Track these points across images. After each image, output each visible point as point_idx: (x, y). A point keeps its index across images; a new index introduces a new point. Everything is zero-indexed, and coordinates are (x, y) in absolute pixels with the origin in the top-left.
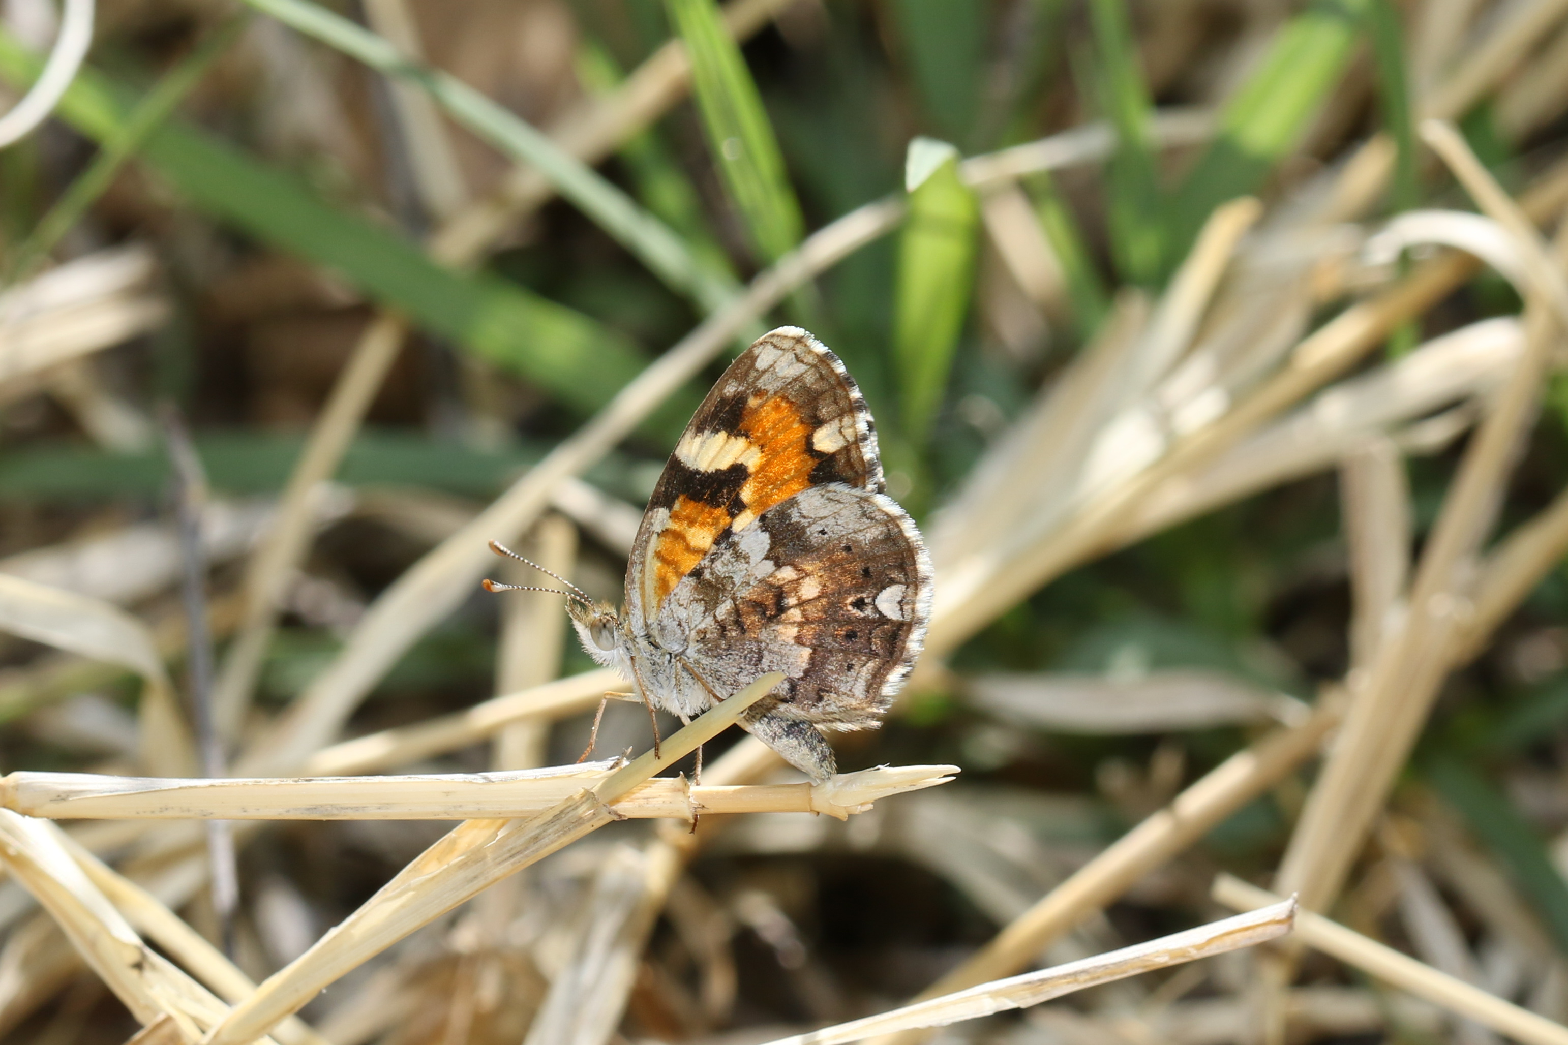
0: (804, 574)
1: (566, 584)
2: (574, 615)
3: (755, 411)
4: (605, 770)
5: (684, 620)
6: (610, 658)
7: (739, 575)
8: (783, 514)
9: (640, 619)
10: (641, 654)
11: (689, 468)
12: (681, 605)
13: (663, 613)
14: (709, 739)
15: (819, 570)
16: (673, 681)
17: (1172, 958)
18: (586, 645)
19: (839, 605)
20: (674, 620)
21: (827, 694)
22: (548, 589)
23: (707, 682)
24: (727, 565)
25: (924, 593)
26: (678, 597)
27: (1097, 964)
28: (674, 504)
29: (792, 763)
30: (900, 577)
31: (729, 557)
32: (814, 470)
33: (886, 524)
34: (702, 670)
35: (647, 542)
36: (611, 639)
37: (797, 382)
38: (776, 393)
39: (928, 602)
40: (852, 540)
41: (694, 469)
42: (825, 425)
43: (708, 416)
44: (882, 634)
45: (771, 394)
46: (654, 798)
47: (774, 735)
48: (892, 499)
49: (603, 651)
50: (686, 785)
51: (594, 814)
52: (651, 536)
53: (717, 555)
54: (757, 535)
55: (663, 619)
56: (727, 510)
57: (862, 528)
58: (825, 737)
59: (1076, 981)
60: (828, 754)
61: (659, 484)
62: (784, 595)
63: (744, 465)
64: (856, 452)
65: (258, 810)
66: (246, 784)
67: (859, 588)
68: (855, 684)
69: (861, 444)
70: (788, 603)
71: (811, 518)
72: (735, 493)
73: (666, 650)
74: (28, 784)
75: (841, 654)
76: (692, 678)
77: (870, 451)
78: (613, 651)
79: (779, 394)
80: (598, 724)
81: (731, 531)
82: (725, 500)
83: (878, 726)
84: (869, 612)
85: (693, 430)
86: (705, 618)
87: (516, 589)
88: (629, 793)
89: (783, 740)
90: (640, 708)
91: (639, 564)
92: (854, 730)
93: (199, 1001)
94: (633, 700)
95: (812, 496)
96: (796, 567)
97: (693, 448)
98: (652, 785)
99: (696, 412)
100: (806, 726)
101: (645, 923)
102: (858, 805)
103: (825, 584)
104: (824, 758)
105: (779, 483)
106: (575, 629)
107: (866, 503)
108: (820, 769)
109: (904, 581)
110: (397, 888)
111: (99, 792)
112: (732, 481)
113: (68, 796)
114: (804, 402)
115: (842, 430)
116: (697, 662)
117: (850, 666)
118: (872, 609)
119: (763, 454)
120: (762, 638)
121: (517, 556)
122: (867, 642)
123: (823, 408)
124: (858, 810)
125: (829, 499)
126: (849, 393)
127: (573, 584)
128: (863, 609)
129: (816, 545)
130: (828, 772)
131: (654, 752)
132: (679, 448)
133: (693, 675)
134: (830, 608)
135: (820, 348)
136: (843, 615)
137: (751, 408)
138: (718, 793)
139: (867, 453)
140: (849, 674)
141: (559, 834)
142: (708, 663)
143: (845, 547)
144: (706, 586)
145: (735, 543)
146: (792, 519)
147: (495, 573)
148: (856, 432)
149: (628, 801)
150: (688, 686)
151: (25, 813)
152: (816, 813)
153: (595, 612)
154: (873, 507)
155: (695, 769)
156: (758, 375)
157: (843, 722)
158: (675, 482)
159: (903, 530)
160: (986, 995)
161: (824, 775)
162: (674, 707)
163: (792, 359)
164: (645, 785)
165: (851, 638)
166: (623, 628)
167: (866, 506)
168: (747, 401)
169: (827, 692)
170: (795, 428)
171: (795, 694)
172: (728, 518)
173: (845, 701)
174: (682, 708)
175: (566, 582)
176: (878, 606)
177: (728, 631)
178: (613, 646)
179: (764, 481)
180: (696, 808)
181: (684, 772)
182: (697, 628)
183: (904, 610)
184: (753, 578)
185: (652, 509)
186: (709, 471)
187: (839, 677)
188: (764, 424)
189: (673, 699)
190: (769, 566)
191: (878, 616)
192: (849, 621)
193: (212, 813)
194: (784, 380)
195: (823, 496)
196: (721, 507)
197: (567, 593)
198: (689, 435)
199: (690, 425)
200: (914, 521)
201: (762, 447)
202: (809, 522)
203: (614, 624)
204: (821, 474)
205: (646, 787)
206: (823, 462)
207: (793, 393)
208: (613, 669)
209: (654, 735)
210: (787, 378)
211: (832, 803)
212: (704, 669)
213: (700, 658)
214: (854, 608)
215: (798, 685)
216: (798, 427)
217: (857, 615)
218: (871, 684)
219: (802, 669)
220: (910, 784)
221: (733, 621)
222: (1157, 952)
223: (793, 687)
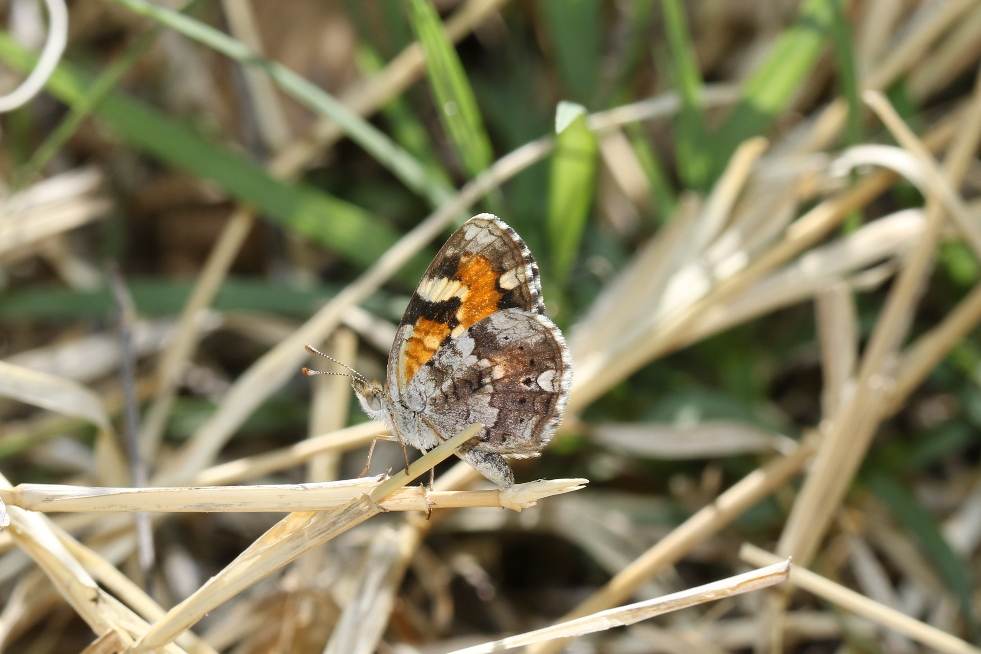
0: (495, 364)
1: (352, 371)
2: (356, 389)
3: (465, 265)
4: (375, 482)
5: (423, 392)
6: (378, 415)
7: (456, 363)
8: (482, 327)
9: (396, 391)
10: (397, 413)
11: (425, 300)
12: (421, 383)
13: (410, 387)
14: (438, 463)
15: (504, 361)
16: (416, 429)
17: (716, 595)
18: (364, 407)
19: (516, 383)
20: (417, 391)
21: (509, 437)
22: (341, 373)
23: (436, 429)
24: (449, 359)
25: (567, 375)
26: (419, 378)
27: (671, 599)
28: (416, 322)
29: (488, 477)
30: (552, 366)
31: (450, 353)
32: (500, 300)
33: (544, 333)
34: (434, 422)
35: (400, 345)
36: (379, 404)
37: (490, 247)
38: (477, 254)
39: (569, 381)
40: (524, 343)
41: (428, 301)
42: (507, 272)
43: (436, 268)
44: (541, 400)
45: (474, 255)
46: (405, 499)
47: (477, 461)
48: (548, 318)
49: (374, 411)
50: (424, 491)
51: (369, 508)
52: (403, 341)
53: (443, 352)
54: (467, 340)
55: (411, 391)
56: (448, 325)
57: (530, 336)
58: (507, 462)
59: (659, 609)
60: (509, 472)
61: (407, 310)
62: (483, 376)
63: (458, 297)
64: (525, 288)
65: (167, 506)
66: (160, 491)
67: (528, 372)
68: (525, 431)
69: (528, 284)
70: (485, 381)
71: (499, 329)
72: (453, 314)
73: (412, 410)
74: (29, 491)
75: (517, 412)
76: (428, 426)
77: (534, 287)
78: (380, 411)
79: (479, 255)
80: (371, 454)
81: (451, 338)
82: (447, 319)
83: (539, 456)
84: (533, 386)
85: (428, 277)
86: (435, 390)
87: (323, 374)
88: (390, 496)
89: (482, 464)
90: (396, 445)
91: (395, 358)
92: (525, 458)
93: (132, 621)
94: (392, 440)
95: (500, 316)
96: (490, 360)
97: (428, 288)
98: (404, 491)
99: (429, 266)
100: (496, 456)
101: (399, 574)
102: (528, 503)
103: (507, 370)
104: (507, 475)
105: (479, 308)
106: (357, 398)
107: (532, 320)
108: (505, 481)
109: (554, 368)
110: (251, 553)
111: (72, 496)
112: (451, 307)
113: (53, 498)
114: (494, 259)
115: (517, 275)
116: (431, 417)
117: (522, 420)
118: (535, 385)
119: (470, 291)
120: (469, 403)
121: (322, 354)
122: (532, 405)
123: (506, 262)
124: (527, 506)
125: (510, 318)
126: (521, 253)
127: (356, 371)
128: (529, 385)
129: (502, 346)
130: (509, 483)
131: (405, 471)
132: (419, 288)
133: (428, 425)
134: (510, 384)
135: (504, 226)
136: (518, 389)
137: (463, 263)
138: (443, 496)
139: (532, 289)
140: (521, 425)
141: (348, 520)
142: (437, 418)
143: (519, 347)
144: (436, 371)
145: (453, 345)
146: (488, 330)
147: (308, 363)
148: (526, 277)
149: (389, 501)
150: (425, 431)
151: (27, 508)
152: (502, 507)
153: (369, 387)
154: (536, 323)
155: (429, 481)
156: (466, 243)
157: (518, 453)
158: (417, 309)
159: (555, 337)
160: (605, 618)
161: (507, 485)
162: (417, 444)
163: (487, 233)
164: (400, 491)
165: (523, 403)
166: (386, 397)
167: (532, 322)
168: (460, 259)
169: (508, 435)
170: (489, 275)
171: (489, 437)
172: (449, 329)
173: (519, 441)
174: (422, 445)
175: (352, 369)
176: (539, 383)
177: (449, 398)
178: (380, 408)
179: (470, 307)
180: (430, 505)
181: (423, 483)
182: (431, 397)
183: (554, 386)
184: (464, 366)
185: (403, 325)
186: (438, 302)
187: (515, 427)
188: (471, 272)
189: (416, 439)
190: (474, 359)
191: (538, 389)
192: (521, 392)
193: (139, 509)
194: (482, 246)
195: (506, 316)
196: (444, 323)
197: (353, 376)
198: (425, 281)
199: (425, 274)
200: (561, 331)
201: (469, 286)
202: (498, 332)
203: (381, 395)
204: (505, 302)
205: (401, 492)
206: (505, 295)
207: (488, 253)
208: (380, 422)
209: (405, 461)
210: (484, 244)
211: (512, 501)
212: (435, 421)
213: (432, 415)
214: (524, 385)
215: (491, 431)
216: (491, 274)
217: (526, 388)
218: (534, 432)
219: (493, 422)
220: (558, 490)
221: (452, 392)
222: (708, 591)
223: (488, 433)
